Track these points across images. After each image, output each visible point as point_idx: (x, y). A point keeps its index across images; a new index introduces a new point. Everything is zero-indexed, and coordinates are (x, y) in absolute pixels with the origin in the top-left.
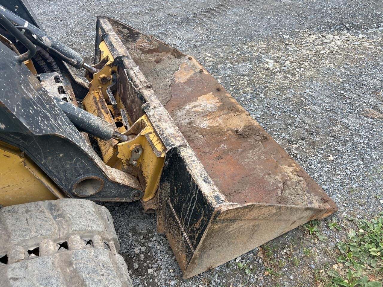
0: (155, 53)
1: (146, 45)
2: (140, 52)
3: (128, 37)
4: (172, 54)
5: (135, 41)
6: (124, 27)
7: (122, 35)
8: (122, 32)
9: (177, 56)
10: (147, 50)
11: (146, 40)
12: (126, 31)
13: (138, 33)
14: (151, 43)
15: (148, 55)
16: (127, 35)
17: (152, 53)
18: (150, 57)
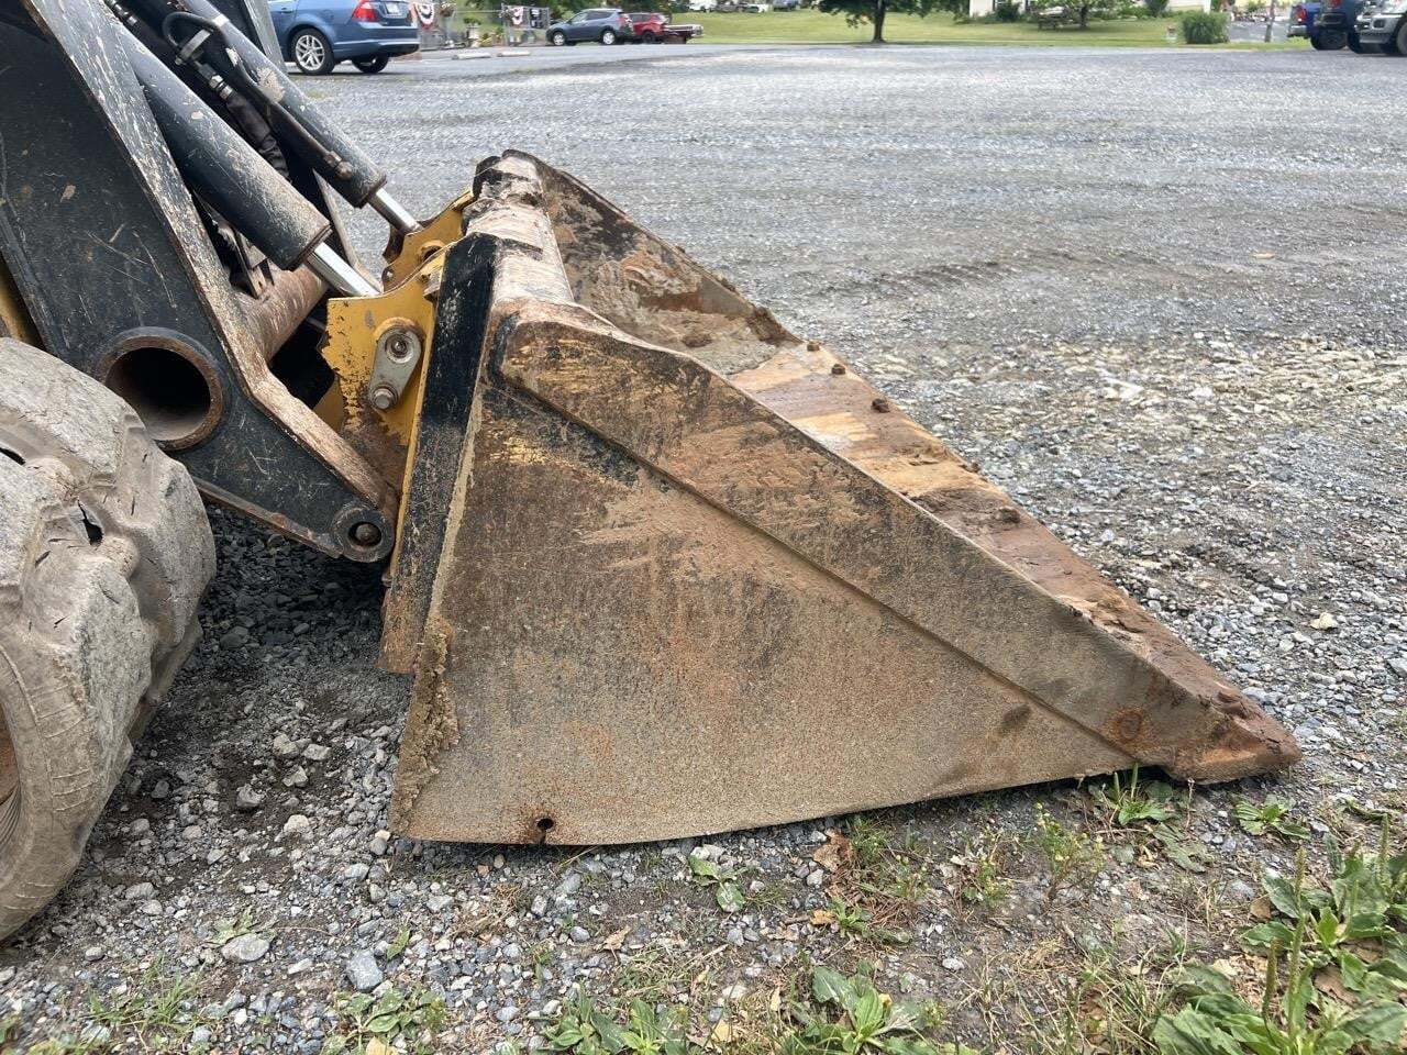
0: (686, 312)
1: (658, 276)
2: (634, 297)
3: (597, 237)
4: (750, 324)
5: (619, 253)
6: (588, 198)
7: (577, 225)
8: (579, 217)
9: (765, 334)
10: (660, 293)
11: (657, 258)
12: (592, 214)
13: (631, 229)
14: (675, 272)
15: (662, 315)
16: (593, 230)
17: (677, 308)
18: (669, 321)
